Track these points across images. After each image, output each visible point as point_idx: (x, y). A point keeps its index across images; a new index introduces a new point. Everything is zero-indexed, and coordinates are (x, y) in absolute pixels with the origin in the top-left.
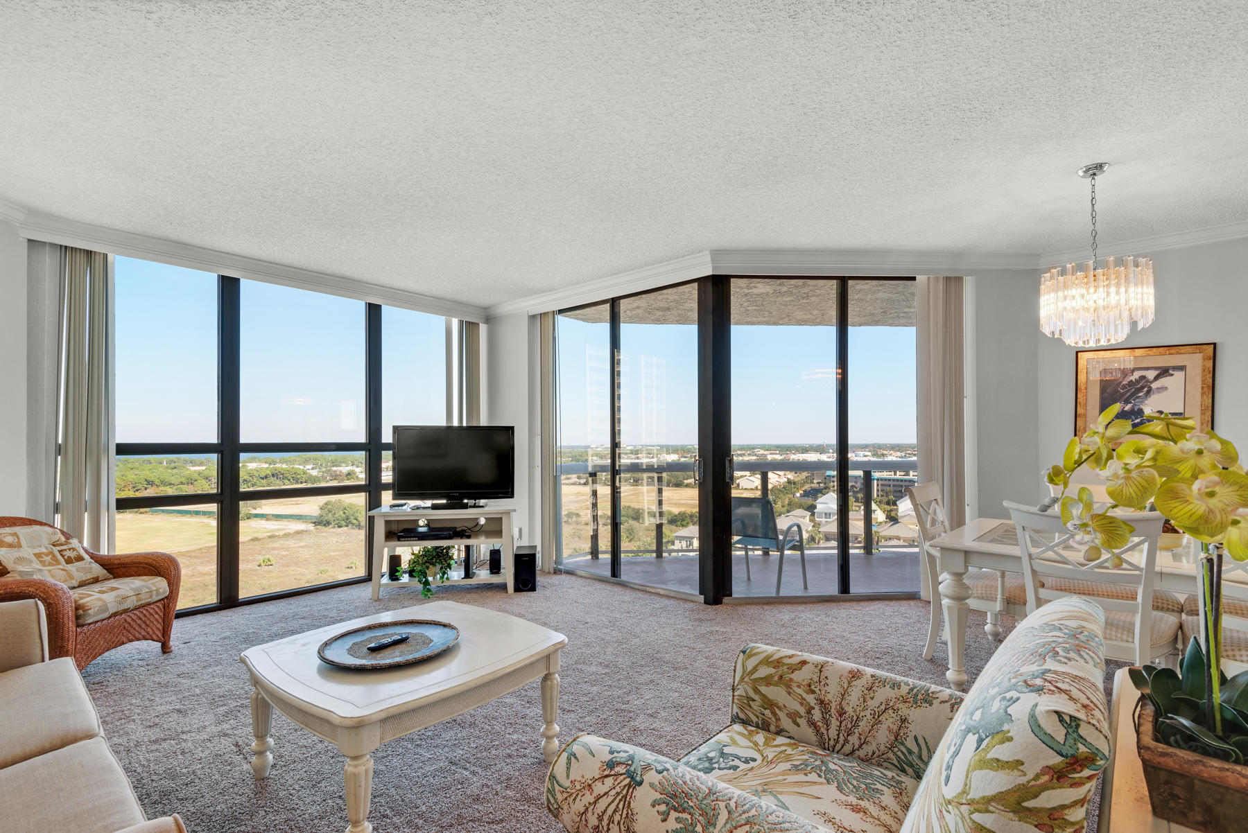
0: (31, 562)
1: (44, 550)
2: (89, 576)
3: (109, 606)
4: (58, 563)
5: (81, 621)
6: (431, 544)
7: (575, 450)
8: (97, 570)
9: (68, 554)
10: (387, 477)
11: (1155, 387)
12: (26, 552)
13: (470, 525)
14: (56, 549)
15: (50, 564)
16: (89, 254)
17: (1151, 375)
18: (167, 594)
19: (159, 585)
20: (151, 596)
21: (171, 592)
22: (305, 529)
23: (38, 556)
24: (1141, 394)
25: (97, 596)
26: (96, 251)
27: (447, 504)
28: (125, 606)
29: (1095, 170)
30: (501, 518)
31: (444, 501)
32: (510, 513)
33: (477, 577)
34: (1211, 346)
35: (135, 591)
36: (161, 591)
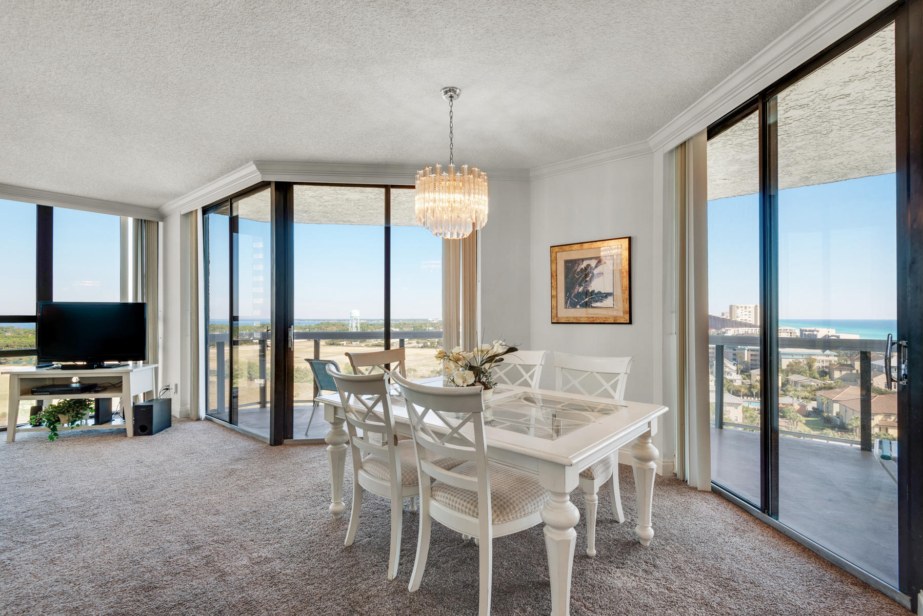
7: (417, 322)
11: (598, 272)
17: (593, 263)
24: (588, 279)
29: (451, 93)
30: (122, 377)
31: (85, 363)
32: (129, 372)
33: (113, 423)
34: (628, 239)
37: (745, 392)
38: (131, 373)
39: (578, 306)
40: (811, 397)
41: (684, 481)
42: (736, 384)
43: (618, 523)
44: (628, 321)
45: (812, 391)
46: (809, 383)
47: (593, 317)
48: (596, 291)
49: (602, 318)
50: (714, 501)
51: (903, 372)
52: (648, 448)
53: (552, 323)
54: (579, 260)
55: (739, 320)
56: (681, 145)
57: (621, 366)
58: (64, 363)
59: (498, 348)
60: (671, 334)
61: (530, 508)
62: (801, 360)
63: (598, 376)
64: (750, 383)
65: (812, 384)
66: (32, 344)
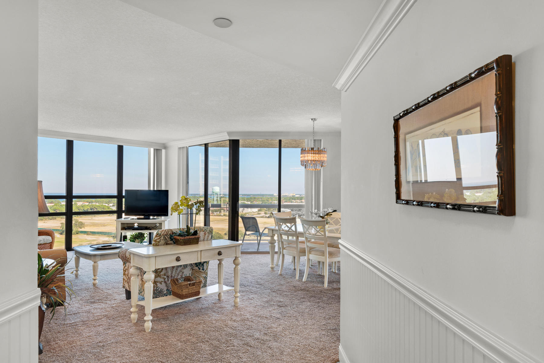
6: (138, 232)
10: (124, 208)
13: (153, 226)
18: (51, 241)
19: (49, 238)
20: (47, 241)
21: (52, 241)
28: (40, 243)
29: (314, 120)
30: (162, 223)
31: (143, 217)
35: (43, 239)
36: (50, 240)
38: (165, 221)
58: (139, 217)
59: (330, 210)
66: (115, 208)
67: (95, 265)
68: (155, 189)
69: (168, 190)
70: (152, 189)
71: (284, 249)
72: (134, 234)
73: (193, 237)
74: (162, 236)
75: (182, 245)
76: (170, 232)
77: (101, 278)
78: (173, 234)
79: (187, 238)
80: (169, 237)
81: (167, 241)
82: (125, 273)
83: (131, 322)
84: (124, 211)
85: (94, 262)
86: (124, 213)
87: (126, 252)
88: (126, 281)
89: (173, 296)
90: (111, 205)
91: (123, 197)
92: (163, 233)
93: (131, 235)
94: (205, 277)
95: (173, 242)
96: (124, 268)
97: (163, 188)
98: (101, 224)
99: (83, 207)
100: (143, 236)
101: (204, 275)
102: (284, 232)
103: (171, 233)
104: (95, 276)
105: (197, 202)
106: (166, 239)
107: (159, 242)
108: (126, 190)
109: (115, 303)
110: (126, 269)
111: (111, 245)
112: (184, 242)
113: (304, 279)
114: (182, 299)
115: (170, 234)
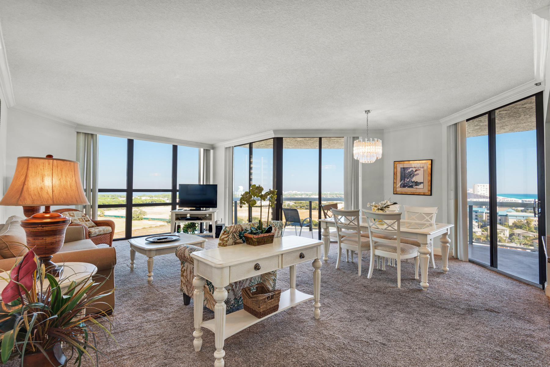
0: (77, 220)
1: (80, 218)
2: (91, 225)
3: (97, 233)
4: (83, 221)
5: (90, 236)
6: (190, 222)
8: (93, 224)
9: (86, 219)
10: (178, 200)
11: (416, 173)
12: (76, 218)
13: (203, 216)
14: (83, 218)
15: (82, 222)
16: (92, 135)
17: (414, 170)
19: (109, 229)
20: (107, 231)
21: (112, 231)
22: (164, 224)
23: (79, 219)
24: (412, 176)
25: (94, 230)
26: (94, 134)
27: (195, 209)
28: (100, 233)
29: (368, 112)
30: (211, 214)
31: (195, 208)
32: (214, 212)
33: (204, 233)
34: (431, 160)
35: (103, 229)
36: (110, 230)
37: (484, 239)
39: (407, 187)
40: (530, 243)
41: (457, 259)
42: (477, 234)
43: (433, 268)
44: (430, 194)
45: (530, 240)
46: (528, 235)
47: (413, 192)
48: (415, 181)
49: (418, 193)
50: (471, 265)
51: (540, 211)
52: (447, 239)
53: (394, 194)
54: (408, 168)
55: (479, 194)
56: (455, 124)
57: (434, 210)
58: (191, 208)
60: (451, 199)
61: (411, 251)
62: (523, 220)
63: (423, 215)
64: (487, 234)
65: (530, 235)
66: (169, 201)
67: (150, 260)
68: (205, 184)
69: (217, 185)
70: (202, 183)
71: (342, 242)
72: (186, 224)
73: (268, 235)
74: (230, 233)
75: (256, 246)
76: (239, 229)
77: (157, 272)
78: (242, 230)
79: (261, 236)
80: (238, 234)
81: (236, 239)
82: (183, 274)
83: (194, 350)
84: (177, 203)
85: (150, 258)
86: (177, 205)
87: (185, 250)
88: (184, 284)
89: (245, 310)
90: (166, 199)
91: (178, 191)
92: (232, 230)
93: (184, 225)
94: (275, 279)
95: (243, 240)
96: (182, 268)
97: (211, 183)
98: (158, 213)
99: (146, 200)
100: (195, 225)
101: (273, 277)
102: (343, 225)
103: (241, 229)
104: (150, 272)
105: (270, 192)
106: (235, 237)
107: (227, 241)
108: (180, 185)
109: (172, 312)
110: (184, 270)
111: (167, 238)
112: (258, 242)
113: (369, 275)
114: (259, 318)
115: (239, 231)
